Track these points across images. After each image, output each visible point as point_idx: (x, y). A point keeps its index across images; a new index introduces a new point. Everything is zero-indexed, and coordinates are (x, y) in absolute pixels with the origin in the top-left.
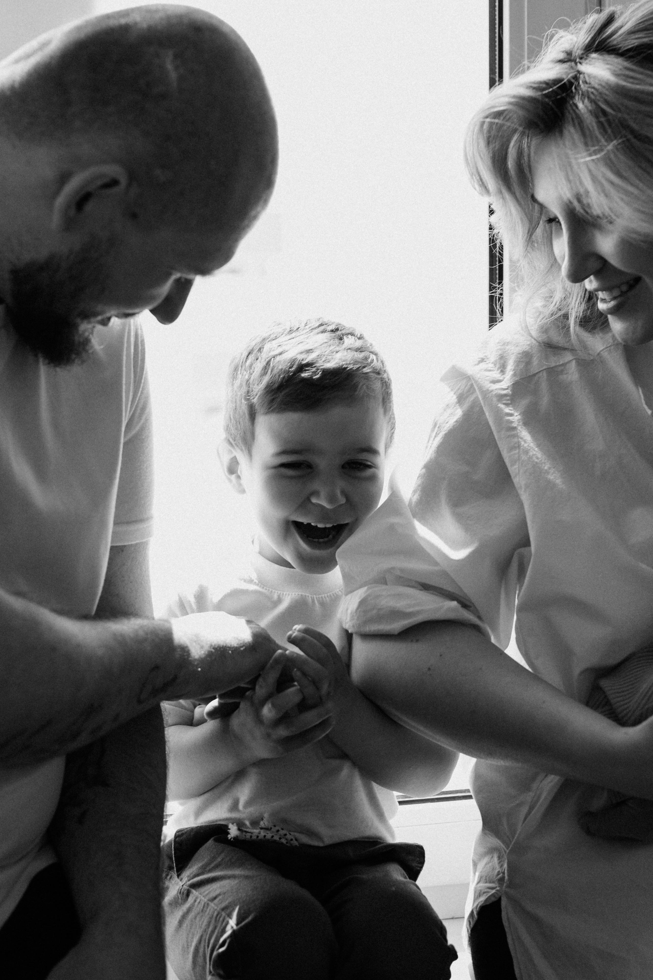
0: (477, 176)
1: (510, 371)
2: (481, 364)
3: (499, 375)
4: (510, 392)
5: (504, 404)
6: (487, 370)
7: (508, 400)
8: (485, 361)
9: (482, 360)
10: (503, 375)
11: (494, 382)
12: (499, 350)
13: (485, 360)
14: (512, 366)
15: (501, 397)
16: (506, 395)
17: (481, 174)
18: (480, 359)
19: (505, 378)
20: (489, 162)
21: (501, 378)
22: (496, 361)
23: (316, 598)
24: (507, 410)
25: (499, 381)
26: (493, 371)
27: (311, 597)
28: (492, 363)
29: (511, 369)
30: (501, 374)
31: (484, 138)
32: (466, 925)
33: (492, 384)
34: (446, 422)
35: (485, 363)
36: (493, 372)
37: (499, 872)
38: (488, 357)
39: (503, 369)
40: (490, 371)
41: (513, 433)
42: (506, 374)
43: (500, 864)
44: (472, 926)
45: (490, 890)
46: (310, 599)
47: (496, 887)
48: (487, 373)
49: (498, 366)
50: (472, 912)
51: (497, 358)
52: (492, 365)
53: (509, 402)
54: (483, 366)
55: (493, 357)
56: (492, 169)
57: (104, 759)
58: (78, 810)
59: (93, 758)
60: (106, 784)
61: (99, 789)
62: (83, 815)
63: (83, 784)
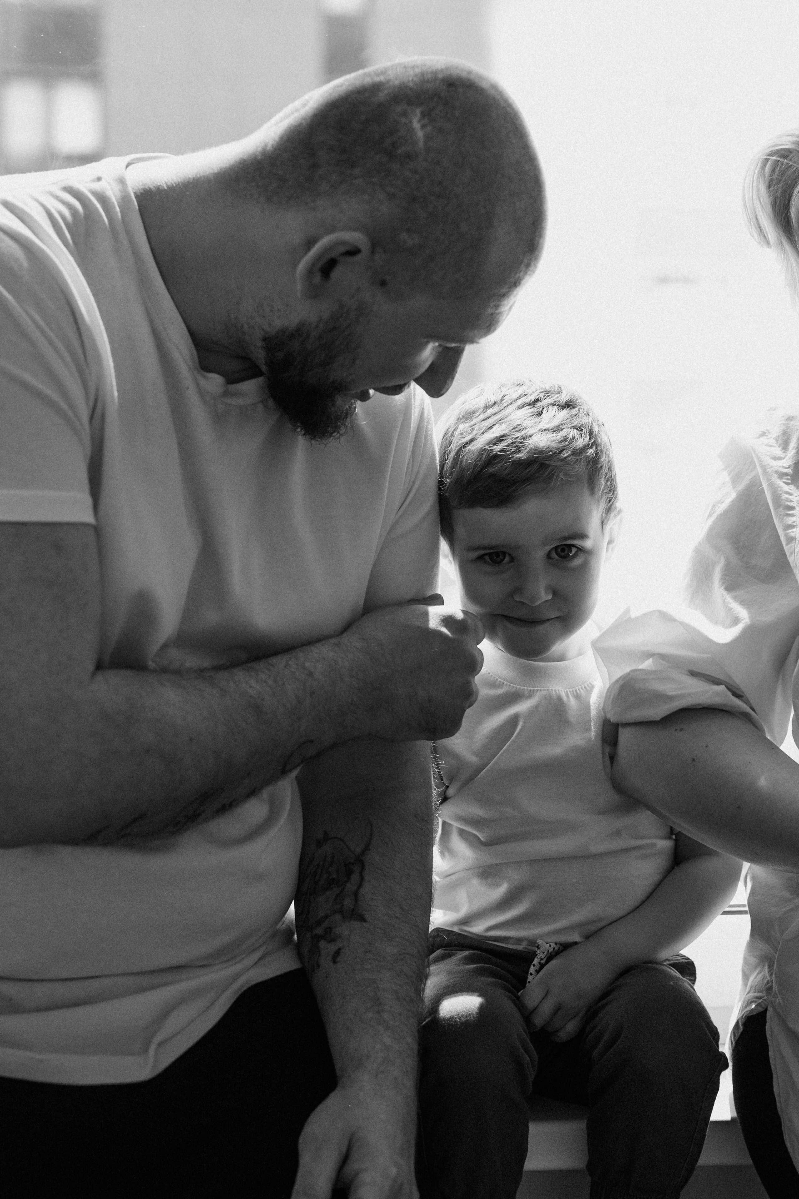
0: (754, 220)
1: (792, 449)
2: (762, 438)
3: (781, 452)
4: (791, 472)
5: (784, 482)
6: (767, 445)
7: (788, 479)
8: (767, 436)
9: (763, 434)
10: (784, 452)
11: (776, 458)
12: (782, 425)
13: (766, 434)
14: (795, 444)
15: (782, 475)
16: (787, 474)
17: (760, 222)
18: (761, 433)
19: (786, 456)
20: (769, 209)
21: (782, 456)
22: (778, 436)
23: (570, 692)
24: (786, 488)
25: (780, 459)
26: (774, 446)
27: (564, 691)
28: (774, 439)
29: (794, 447)
30: (783, 450)
31: (765, 180)
32: (731, 1037)
33: (773, 461)
34: (722, 501)
35: (765, 437)
36: (775, 448)
37: (768, 981)
38: (770, 431)
39: (785, 446)
40: (771, 446)
41: (791, 512)
42: (788, 452)
43: (770, 973)
44: (737, 1038)
45: (757, 1000)
46: (563, 693)
47: (764, 997)
48: (768, 448)
49: (780, 442)
50: (737, 1023)
51: (780, 434)
52: (774, 441)
53: (789, 481)
54: (764, 440)
55: (776, 431)
56: (772, 216)
57: (362, 891)
58: (332, 948)
59: (350, 887)
60: (362, 919)
61: (356, 924)
62: (338, 953)
63: (338, 917)
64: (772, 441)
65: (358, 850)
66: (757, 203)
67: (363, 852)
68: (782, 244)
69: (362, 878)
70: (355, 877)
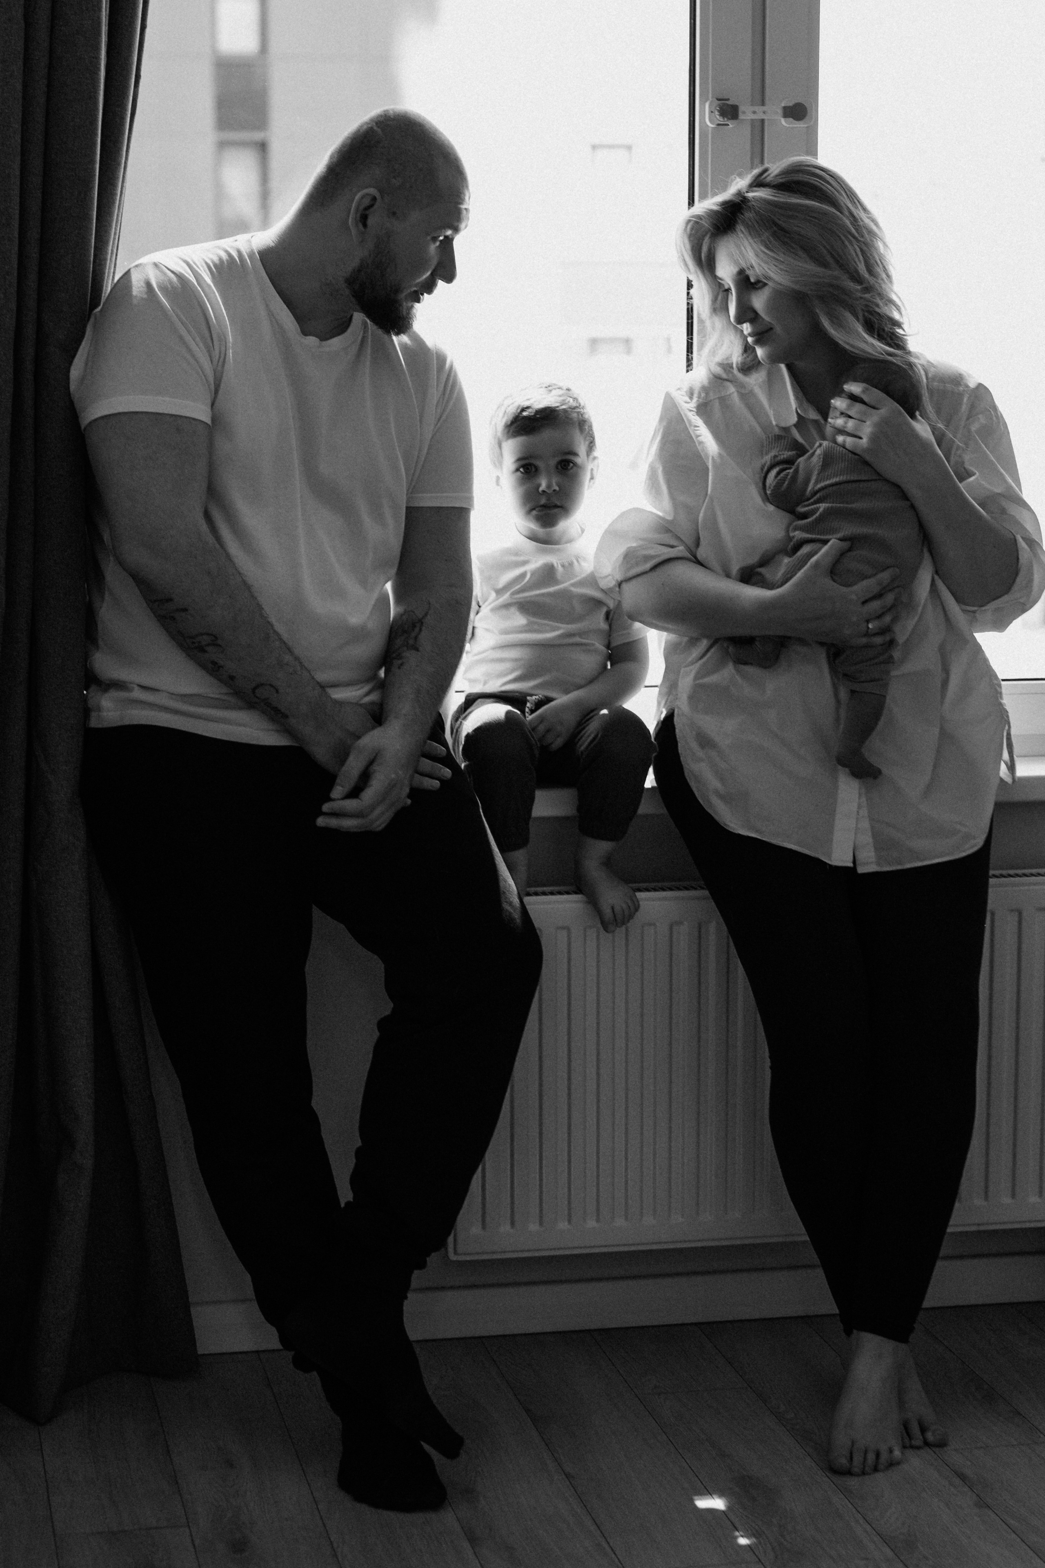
1: (696, 397)
4: (697, 409)
6: (682, 396)
9: (679, 389)
10: (692, 398)
11: (686, 402)
13: (682, 391)
14: (697, 394)
16: (693, 411)
19: (693, 400)
21: (691, 400)
22: (687, 391)
25: (688, 403)
26: (686, 396)
28: (685, 392)
35: (682, 393)
39: (692, 395)
49: (688, 394)
51: (688, 389)
54: (680, 394)
57: (420, 636)
58: (400, 662)
59: (413, 635)
60: (417, 650)
61: (413, 652)
62: (402, 664)
63: (405, 648)
64: (684, 394)
65: (421, 616)
66: (684, 250)
67: (423, 617)
68: (697, 273)
69: (421, 630)
70: (417, 630)
